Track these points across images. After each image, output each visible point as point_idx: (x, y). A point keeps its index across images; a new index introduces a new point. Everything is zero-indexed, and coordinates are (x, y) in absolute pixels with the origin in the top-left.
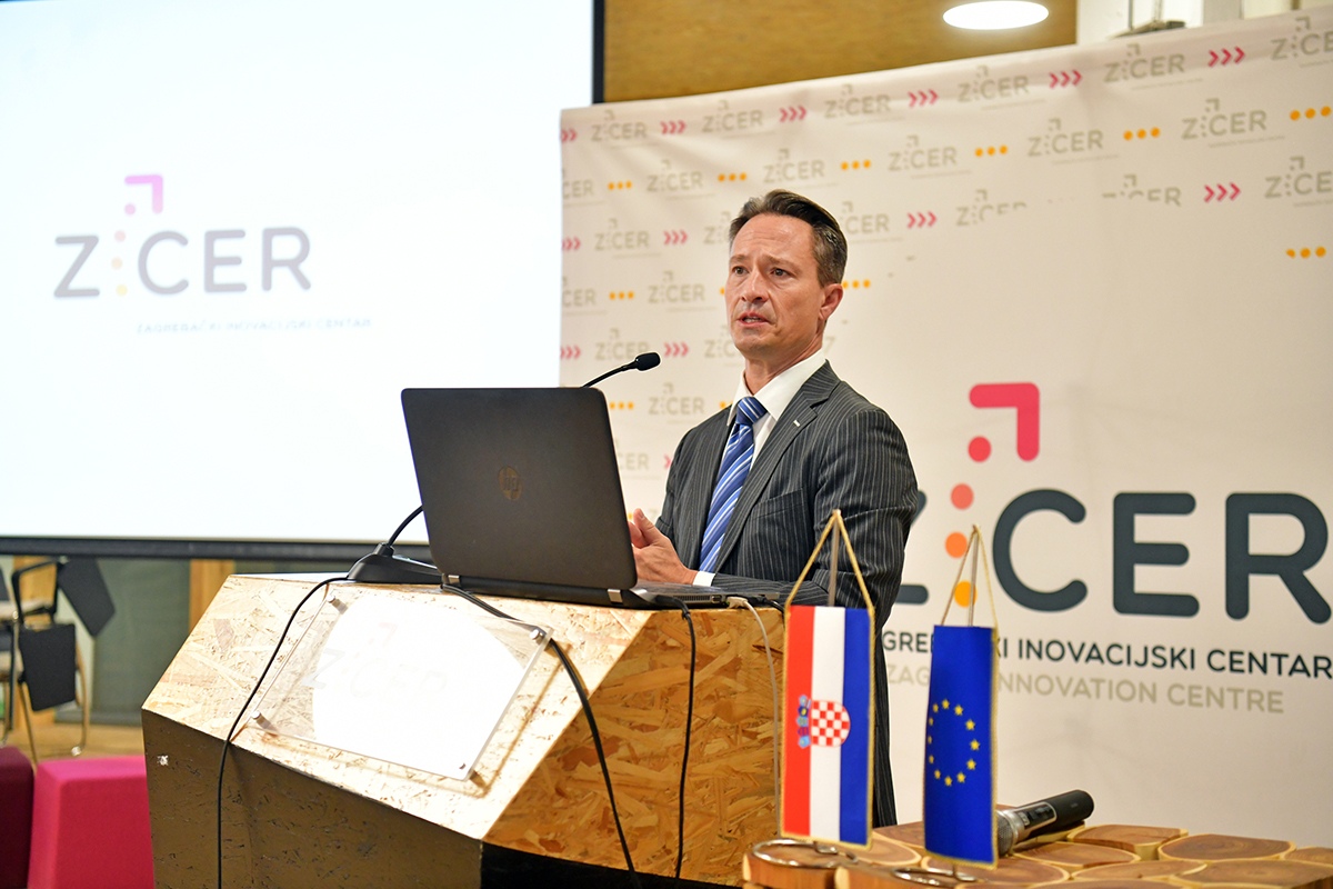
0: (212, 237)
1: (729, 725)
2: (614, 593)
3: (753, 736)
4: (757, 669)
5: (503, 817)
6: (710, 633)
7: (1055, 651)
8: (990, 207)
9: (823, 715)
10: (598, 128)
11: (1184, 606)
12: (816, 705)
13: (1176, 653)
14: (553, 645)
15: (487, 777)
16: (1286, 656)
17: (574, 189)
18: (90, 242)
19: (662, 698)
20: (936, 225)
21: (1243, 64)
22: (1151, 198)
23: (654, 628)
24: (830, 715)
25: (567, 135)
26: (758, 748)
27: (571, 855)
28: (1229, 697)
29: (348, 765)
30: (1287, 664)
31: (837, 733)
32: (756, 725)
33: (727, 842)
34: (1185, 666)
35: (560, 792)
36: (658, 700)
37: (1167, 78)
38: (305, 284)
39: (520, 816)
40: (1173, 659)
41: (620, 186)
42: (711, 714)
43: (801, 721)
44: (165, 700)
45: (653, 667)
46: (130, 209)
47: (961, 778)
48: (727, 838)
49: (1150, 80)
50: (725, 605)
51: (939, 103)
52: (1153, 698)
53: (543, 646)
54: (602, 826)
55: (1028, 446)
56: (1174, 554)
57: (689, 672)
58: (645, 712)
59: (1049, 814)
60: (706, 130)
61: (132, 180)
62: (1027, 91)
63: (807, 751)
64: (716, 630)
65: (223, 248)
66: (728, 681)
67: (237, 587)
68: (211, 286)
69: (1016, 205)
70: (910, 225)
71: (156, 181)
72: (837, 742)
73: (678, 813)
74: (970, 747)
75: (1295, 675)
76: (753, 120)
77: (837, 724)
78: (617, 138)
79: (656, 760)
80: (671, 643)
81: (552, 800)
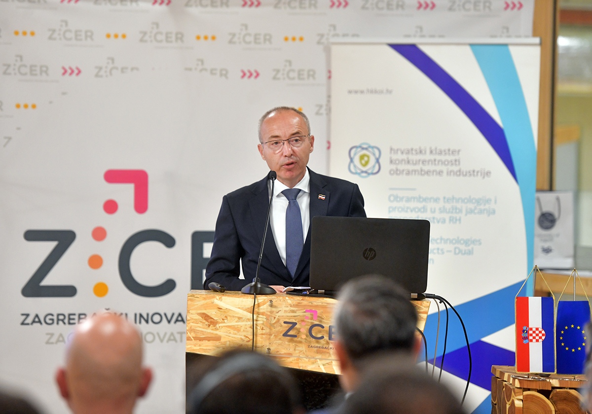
2: (414, 295)
7: (157, 318)
8: (116, 68)
9: (534, 332)
20: (81, 75)
21: (260, 9)
22: (212, 73)
24: (537, 332)
31: (540, 338)
37: (220, 9)
43: (524, 335)
47: (579, 349)
49: (210, 9)
51: (81, 3)
55: (141, 205)
63: (527, 344)
69: (132, 69)
70: (64, 74)
72: (541, 340)
77: (540, 335)
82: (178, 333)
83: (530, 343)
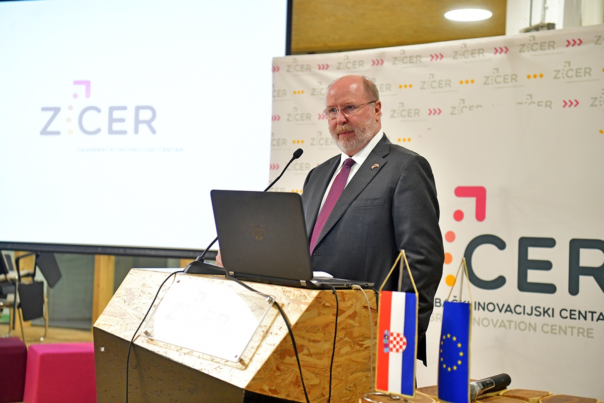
0: (112, 109)
1: (351, 341)
2: (303, 282)
3: (361, 345)
4: (364, 316)
5: (254, 379)
6: (344, 300)
7: (491, 307)
8: (466, 107)
9: (395, 339)
10: (289, 66)
11: (550, 289)
12: (392, 334)
13: (546, 310)
14: (276, 304)
15: (246, 361)
16: (596, 312)
17: (278, 94)
18: (57, 110)
19: (323, 328)
20: (441, 114)
21: (581, 46)
22: (538, 105)
23: (320, 298)
24: (398, 339)
25: (275, 69)
26: (363, 351)
27: (282, 396)
28: (569, 330)
29: (185, 354)
30: (596, 316)
31: (401, 347)
32: (363, 341)
33: (349, 392)
34: (549, 316)
35: (278, 369)
36: (321, 329)
37: (547, 51)
38: (154, 131)
39: (261, 378)
40: (544, 312)
41: (299, 92)
42: (343, 336)
43: (385, 341)
44: (104, 323)
45: (319, 315)
46: (75, 96)
47: (455, 368)
48: (349, 390)
49: (539, 52)
50: (351, 288)
51: (444, 60)
52: (535, 330)
53: (272, 304)
54: (296, 384)
55: (480, 215)
56: (546, 265)
57: (335, 318)
58: (315, 335)
59: (492, 384)
60: (338, 69)
61: (76, 83)
62: (483, 55)
63: (388, 354)
64: (347, 299)
65: (117, 114)
66: (351, 322)
67: (135, 274)
68: (111, 132)
69: (477, 107)
70: (430, 114)
71: (87, 84)
72: (401, 351)
73: (329, 378)
74: (459, 355)
75: (599, 321)
76: (360, 65)
77: (401, 343)
78: (298, 71)
79: (319, 355)
80: (327, 304)
81: (275, 372)
82: (508, 321)
83: (391, 354)
